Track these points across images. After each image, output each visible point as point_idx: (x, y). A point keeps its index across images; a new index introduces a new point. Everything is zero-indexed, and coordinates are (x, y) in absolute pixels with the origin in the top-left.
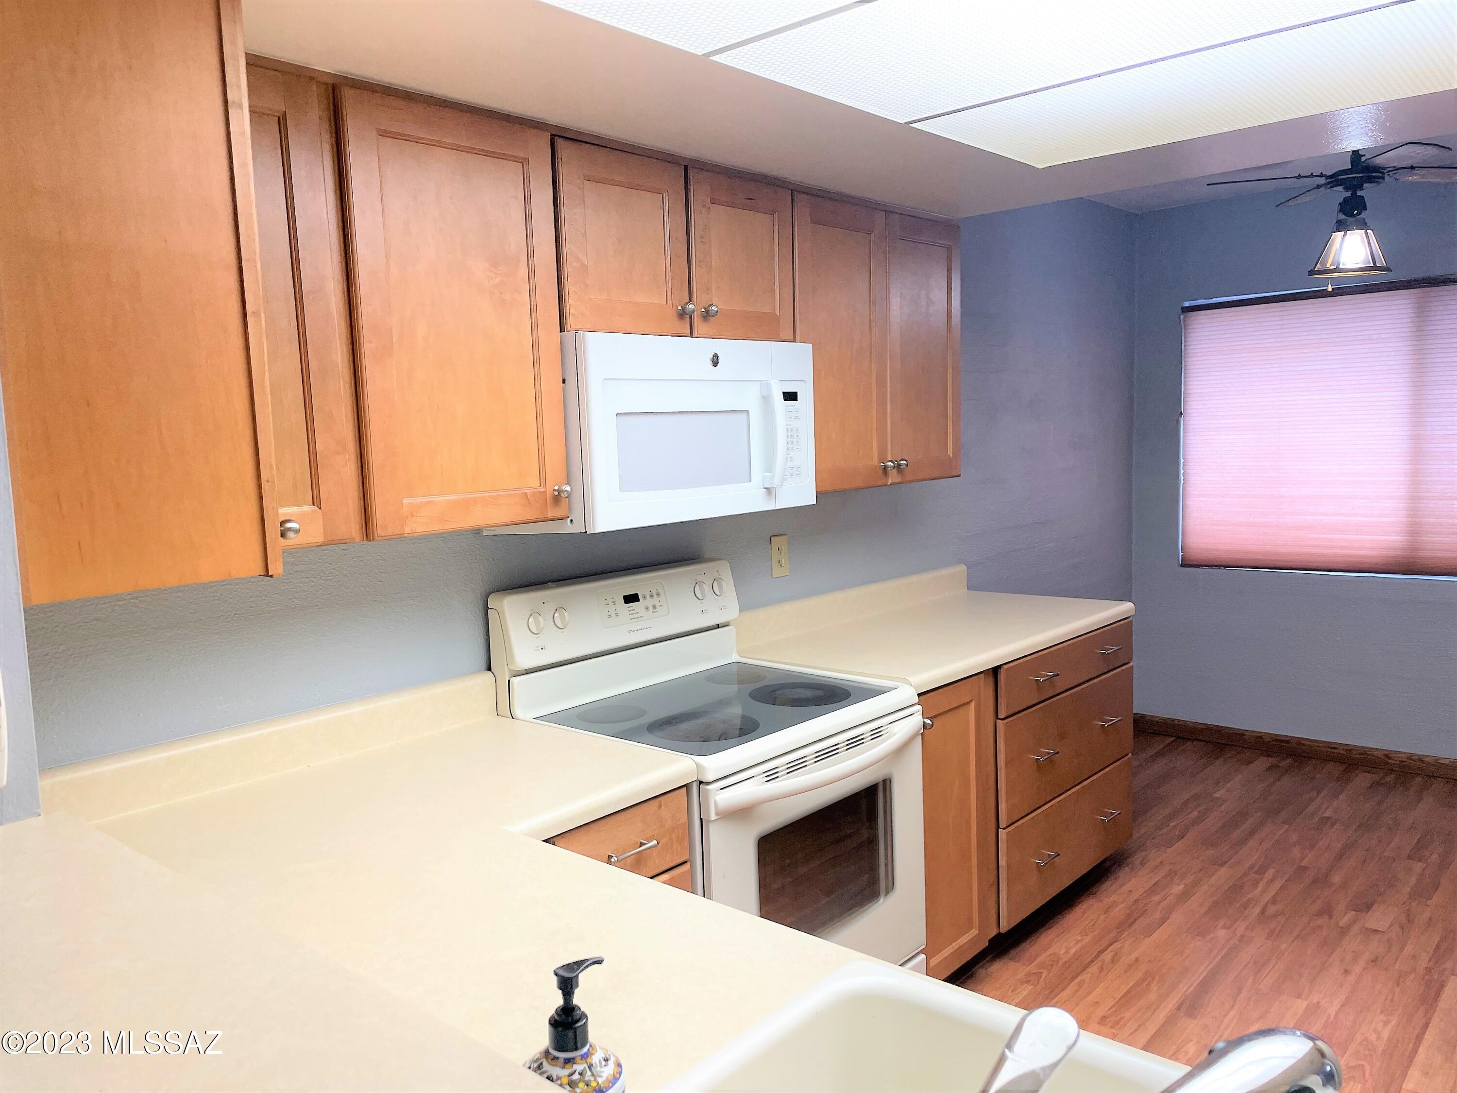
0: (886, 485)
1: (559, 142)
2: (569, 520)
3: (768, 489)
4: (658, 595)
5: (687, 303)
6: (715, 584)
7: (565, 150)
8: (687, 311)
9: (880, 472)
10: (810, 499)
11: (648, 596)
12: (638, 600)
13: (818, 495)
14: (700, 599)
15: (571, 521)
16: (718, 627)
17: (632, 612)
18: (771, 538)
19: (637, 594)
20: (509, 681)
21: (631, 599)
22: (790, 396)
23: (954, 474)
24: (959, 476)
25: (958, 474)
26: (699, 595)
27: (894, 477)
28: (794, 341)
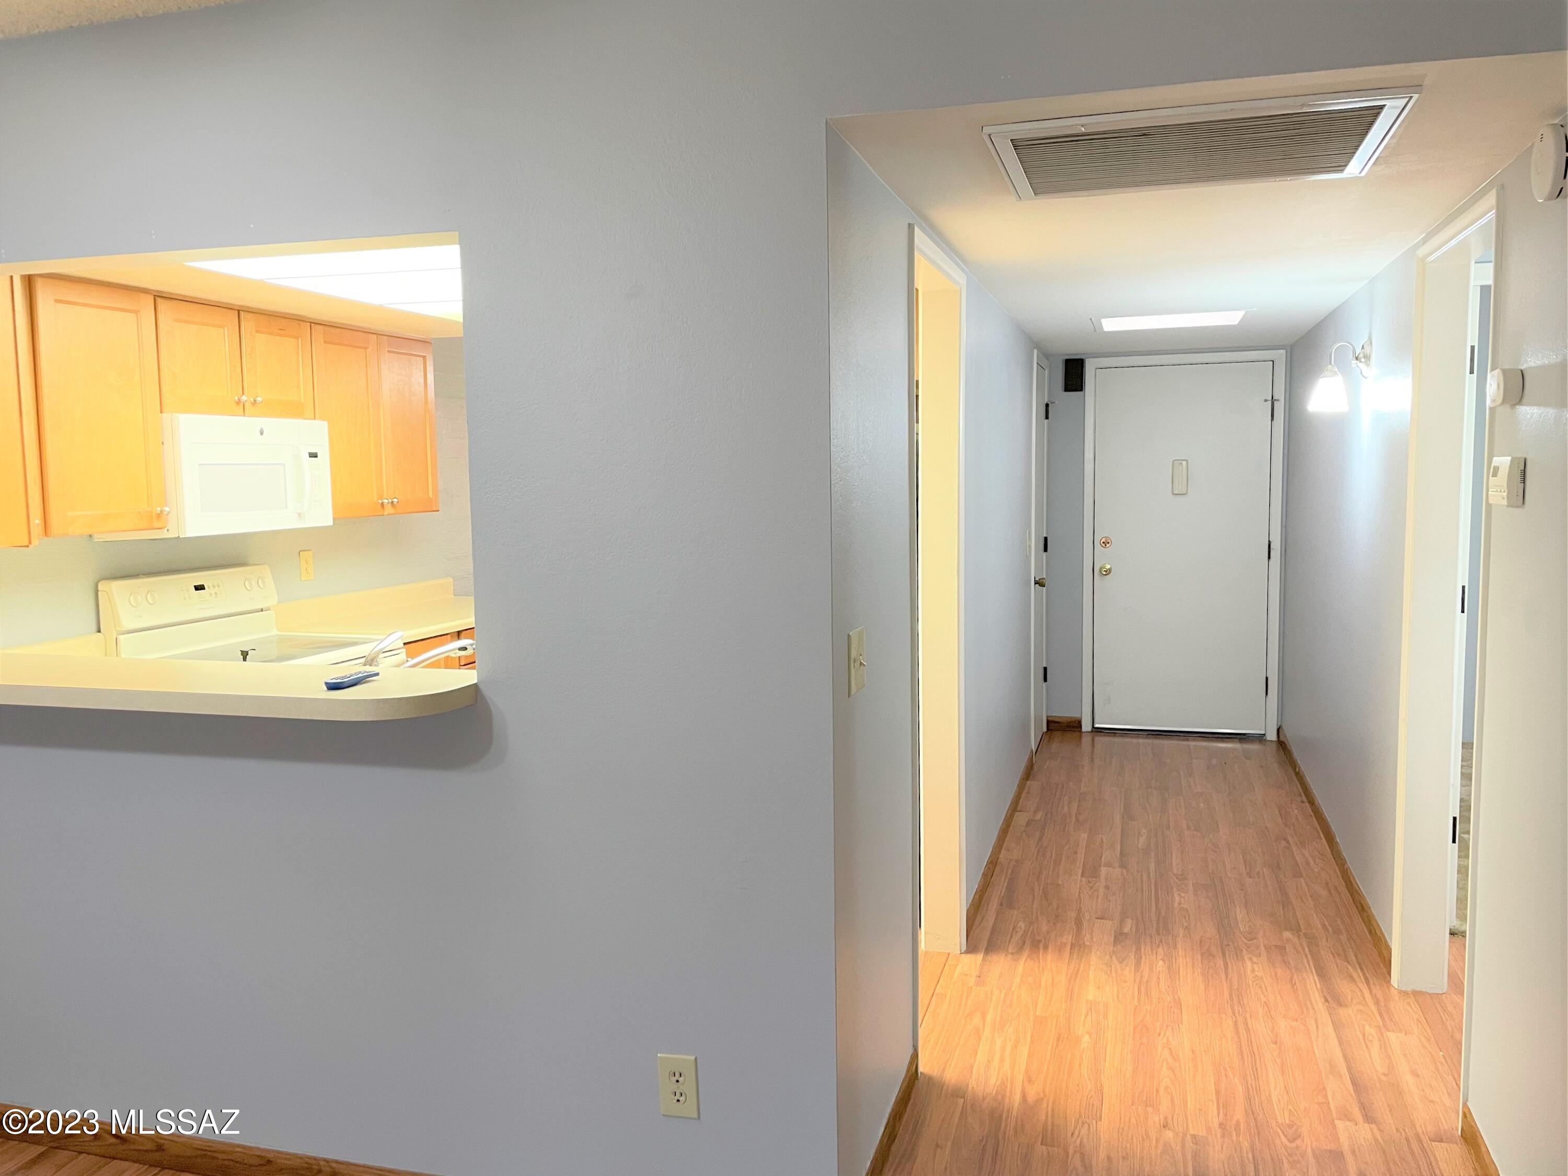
0: (383, 515)
1: (159, 300)
2: (166, 529)
3: (299, 514)
4: (218, 586)
5: (241, 396)
6: (260, 581)
7: (162, 305)
8: (242, 400)
9: (379, 506)
10: (330, 522)
11: (211, 587)
12: (204, 589)
13: (334, 519)
14: (248, 590)
15: (168, 530)
16: (262, 611)
17: (200, 596)
18: (299, 553)
19: (203, 585)
20: (116, 638)
21: (199, 588)
22: (314, 455)
23: (434, 509)
24: (438, 511)
25: (437, 509)
26: (248, 587)
27: (389, 510)
28: (315, 419)
